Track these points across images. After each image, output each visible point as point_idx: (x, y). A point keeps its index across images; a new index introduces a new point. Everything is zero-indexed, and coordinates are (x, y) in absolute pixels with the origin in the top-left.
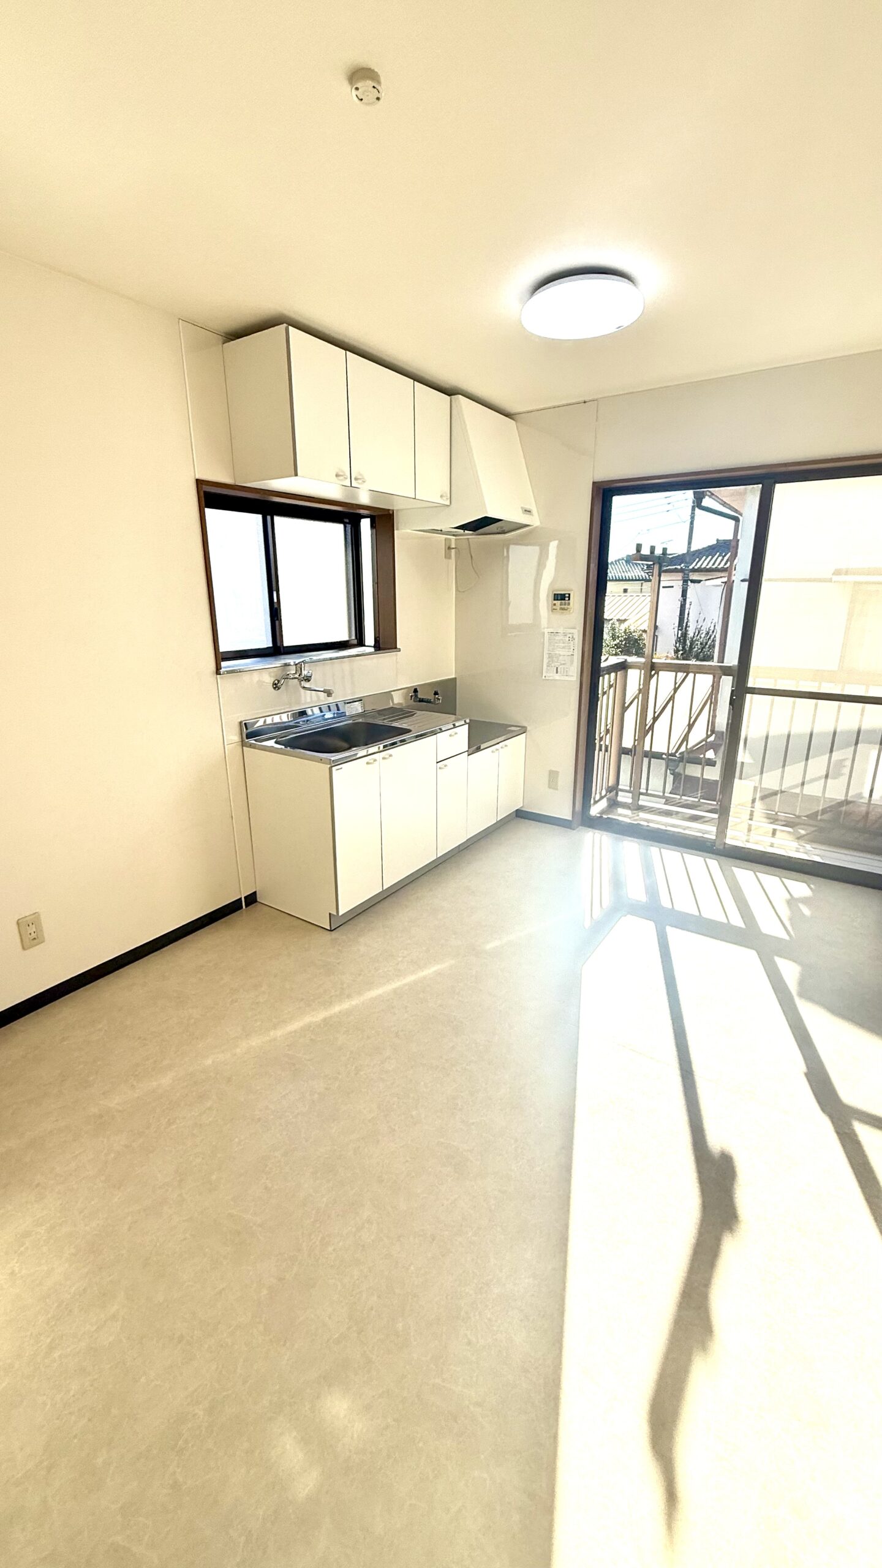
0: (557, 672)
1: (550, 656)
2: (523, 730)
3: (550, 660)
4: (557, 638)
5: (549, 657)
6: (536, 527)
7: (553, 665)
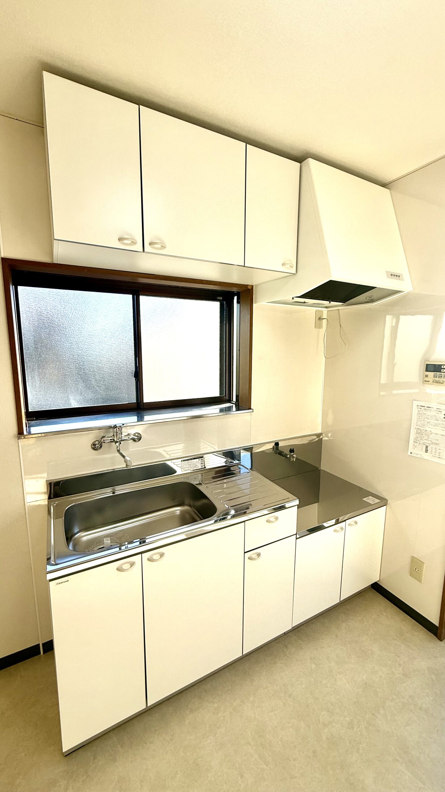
0: (426, 451)
1: (419, 432)
2: (383, 502)
3: (417, 435)
4: (428, 413)
5: (417, 433)
6: (408, 294)
7: (422, 442)
